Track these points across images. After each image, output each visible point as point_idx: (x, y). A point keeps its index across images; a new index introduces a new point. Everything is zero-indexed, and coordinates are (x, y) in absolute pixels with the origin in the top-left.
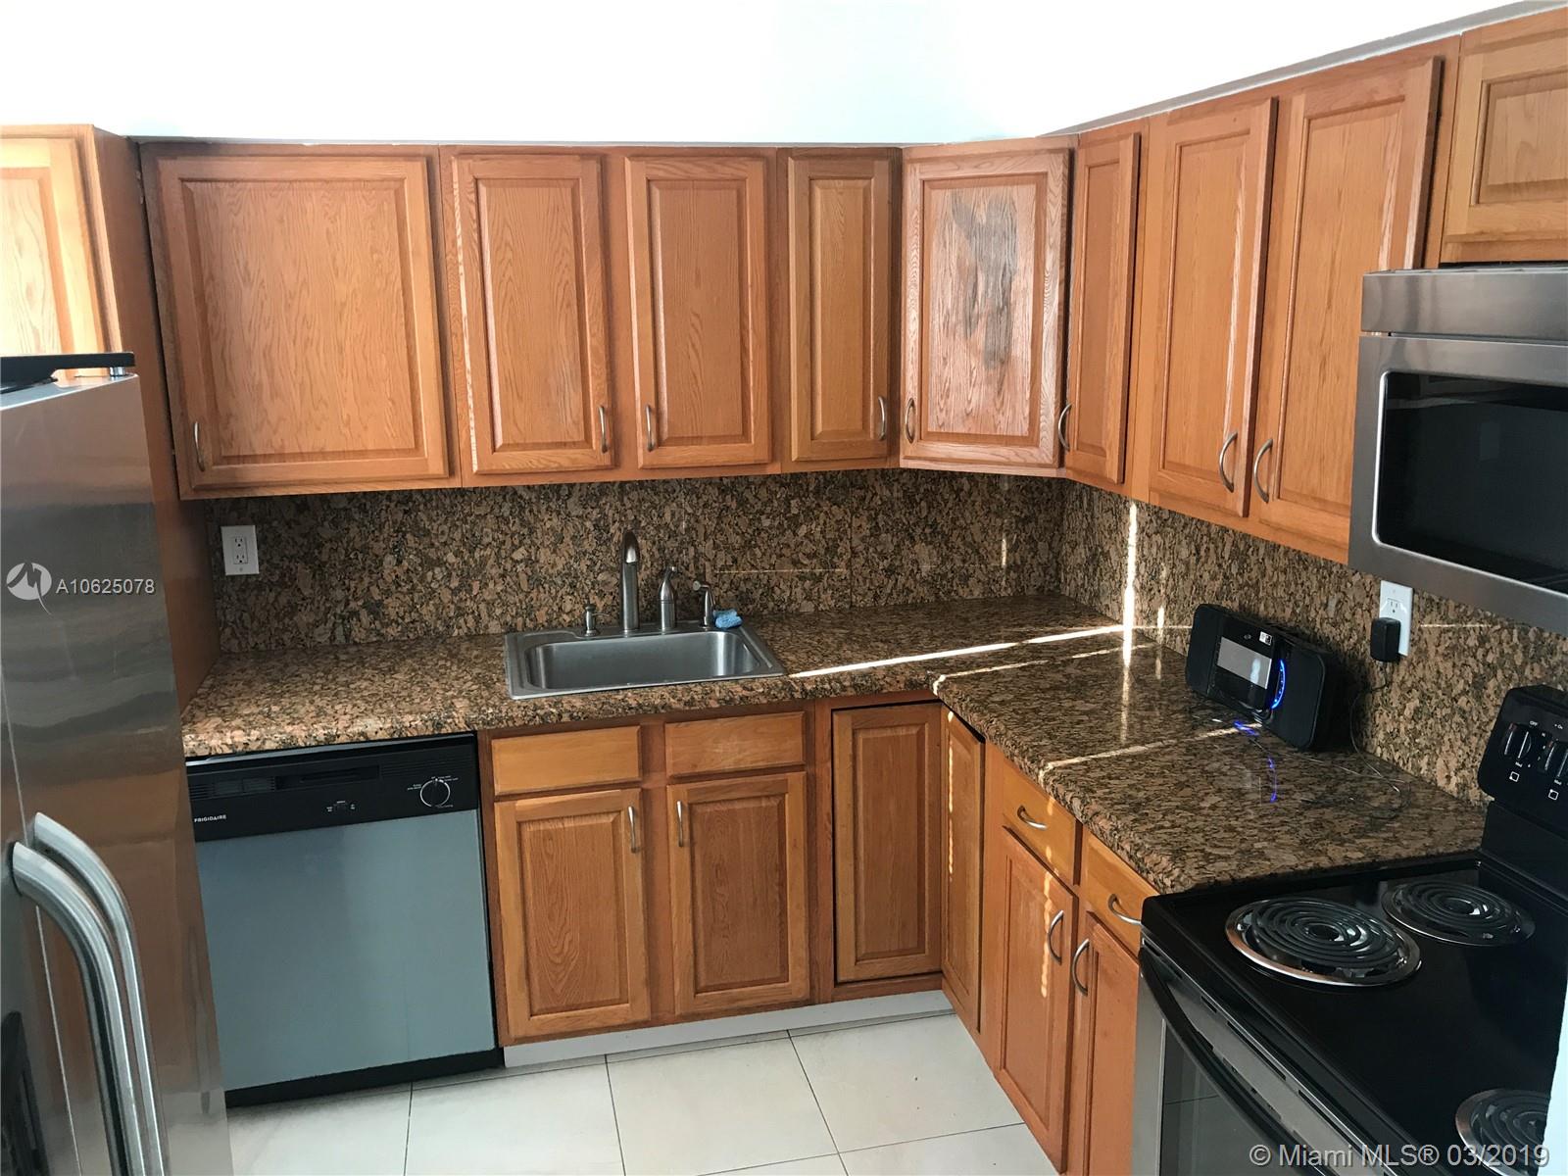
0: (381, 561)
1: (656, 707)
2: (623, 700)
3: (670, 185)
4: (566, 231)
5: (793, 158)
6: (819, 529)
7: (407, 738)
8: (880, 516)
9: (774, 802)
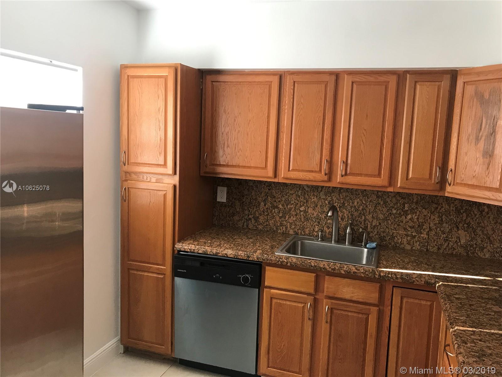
0: (260, 204)
1: (321, 268)
2: (310, 263)
3: (360, 83)
4: (322, 99)
5: (409, 74)
6: (416, 217)
7: (239, 259)
8: (444, 216)
9: (365, 316)
